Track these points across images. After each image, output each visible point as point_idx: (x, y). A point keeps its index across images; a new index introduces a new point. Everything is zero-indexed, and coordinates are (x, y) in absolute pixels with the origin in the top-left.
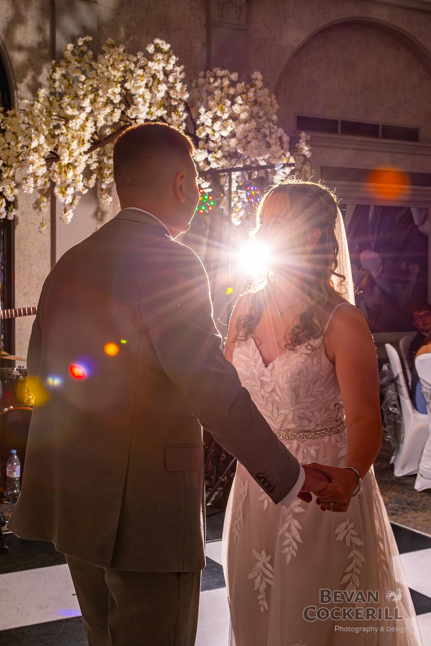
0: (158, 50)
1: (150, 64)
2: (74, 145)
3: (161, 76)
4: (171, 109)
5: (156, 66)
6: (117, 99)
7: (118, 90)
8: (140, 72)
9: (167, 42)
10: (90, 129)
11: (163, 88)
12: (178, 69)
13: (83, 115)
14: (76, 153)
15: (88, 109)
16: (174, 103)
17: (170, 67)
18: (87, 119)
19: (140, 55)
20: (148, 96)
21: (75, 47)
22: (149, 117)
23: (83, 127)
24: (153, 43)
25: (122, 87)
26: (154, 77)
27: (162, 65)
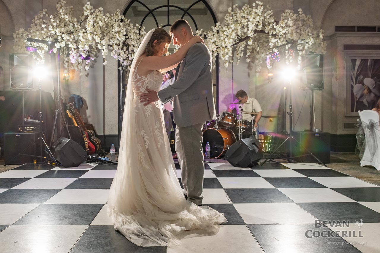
21: (233, 9)
24: (255, 3)
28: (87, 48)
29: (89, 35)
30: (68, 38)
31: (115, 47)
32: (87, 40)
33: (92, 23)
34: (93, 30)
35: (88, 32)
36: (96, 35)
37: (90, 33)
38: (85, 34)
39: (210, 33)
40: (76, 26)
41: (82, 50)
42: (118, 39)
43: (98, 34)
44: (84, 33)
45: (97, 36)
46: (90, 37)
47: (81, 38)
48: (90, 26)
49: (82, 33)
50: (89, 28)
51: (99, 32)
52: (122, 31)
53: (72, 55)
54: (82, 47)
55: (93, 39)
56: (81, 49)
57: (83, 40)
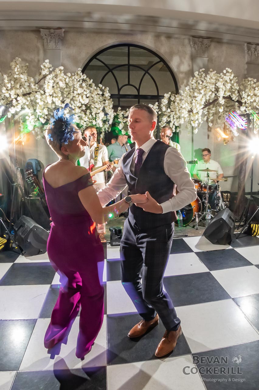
0: (227, 72)
1: (225, 77)
2: (198, 106)
3: (229, 81)
4: (233, 93)
5: (227, 78)
6: (213, 90)
7: (214, 86)
8: (221, 80)
9: (231, 69)
10: (204, 100)
11: (229, 85)
12: (235, 78)
13: (201, 96)
14: (198, 109)
15: (203, 94)
16: (234, 90)
17: (232, 78)
18: (203, 97)
19: (221, 74)
20: (224, 88)
21: (199, 73)
22: (225, 96)
23: (201, 100)
24: (226, 70)
25: (215, 85)
26: (226, 81)
27: (229, 77)
28: (46, 112)
29: (48, 97)
30: (24, 101)
31: (78, 110)
32: (46, 104)
33: (51, 85)
34: (53, 91)
35: (47, 94)
36: (56, 97)
37: (49, 95)
38: (44, 96)
39: (178, 97)
40: (33, 86)
41: (41, 114)
42: (80, 102)
43: (58, 96)
44: (42, 95)
45: (57, 99)
46: (49, 100)
47: (38, 101)
48: (49, 88)
49: (40, 95)
50: (49, 90)
51: (60, 95)
52: (85, 93)
53: (29, 121)
54: (41, 111)
55: (53, 102)
56: (39, 114)
57: (41, 103)
